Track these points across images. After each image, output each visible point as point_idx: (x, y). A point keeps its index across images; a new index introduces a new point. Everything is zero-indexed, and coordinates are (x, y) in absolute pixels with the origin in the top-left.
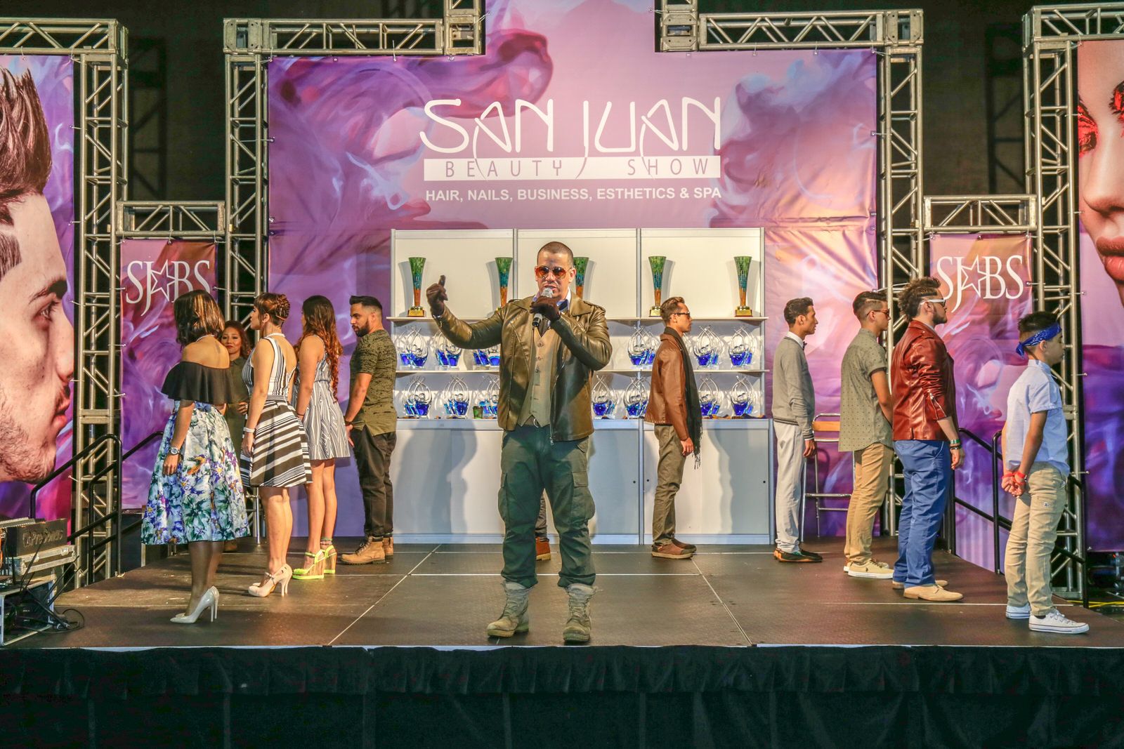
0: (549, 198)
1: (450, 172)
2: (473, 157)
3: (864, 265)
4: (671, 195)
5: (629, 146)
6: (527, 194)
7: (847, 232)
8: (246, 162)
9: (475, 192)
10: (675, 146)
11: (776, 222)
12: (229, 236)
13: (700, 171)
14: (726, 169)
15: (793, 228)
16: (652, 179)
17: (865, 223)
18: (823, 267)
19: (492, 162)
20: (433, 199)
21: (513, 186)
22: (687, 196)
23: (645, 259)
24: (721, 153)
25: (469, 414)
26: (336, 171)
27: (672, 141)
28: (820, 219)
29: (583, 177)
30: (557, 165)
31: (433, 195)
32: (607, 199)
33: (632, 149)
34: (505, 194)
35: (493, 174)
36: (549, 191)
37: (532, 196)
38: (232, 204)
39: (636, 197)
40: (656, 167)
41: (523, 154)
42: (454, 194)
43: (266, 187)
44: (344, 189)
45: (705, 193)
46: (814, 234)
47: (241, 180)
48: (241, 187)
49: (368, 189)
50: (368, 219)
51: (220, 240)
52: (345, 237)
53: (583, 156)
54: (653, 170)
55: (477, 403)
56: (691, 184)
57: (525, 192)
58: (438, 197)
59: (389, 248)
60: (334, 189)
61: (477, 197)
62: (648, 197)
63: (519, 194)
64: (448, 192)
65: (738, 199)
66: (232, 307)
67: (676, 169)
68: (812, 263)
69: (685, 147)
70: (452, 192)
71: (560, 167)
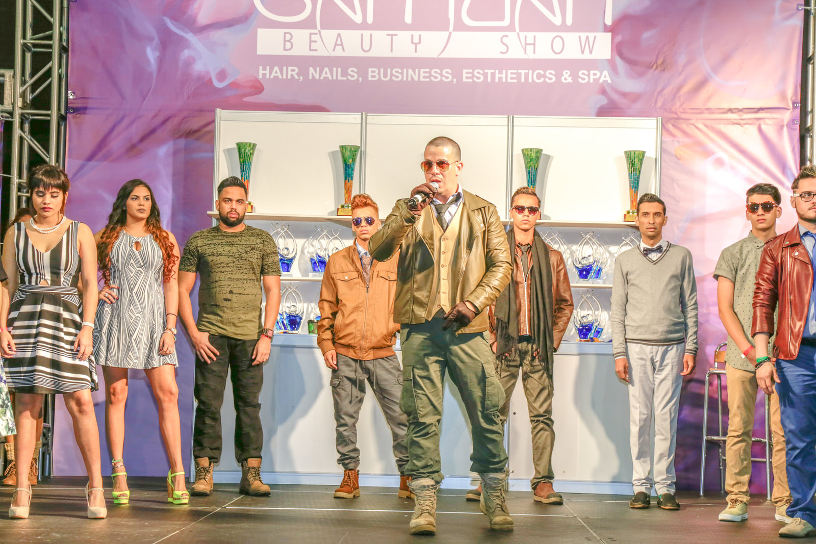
0: (405, 79)
1: (288, 45)
2: (316, 29)
3: (784, 167)
4: (551, 79)
5: (502, 18)
6: (379, 74)
7: (763, 127)
8: (41, 25)
9: (318, 69)
10: (557, 20)
11: (676, 113)
12: (18, 112)
13: (587, 50)
14: (618, 49)
15: (697, 119)
16: (529, 59)
17: (787, 116)
18: (733, 168)
19: (339, 35)
20: (268, 77)
21: (362, 63)
22: (570, 80)
23: (518, 152)
24: (613, 29)
25: (303, 329)
26: (151, 39)
27: (554, 13)
28: (730, 110)
29: (446, 55)
30: (416, 40)
31: (267, 72)
32: (474, 81)
33: (506, 22)
34: (353, 74)
35: (339, 48)
36: (405, 70)
37: (385, 76)
38: (23, 74)
39: (509, 80)
40: (534, 44)
41: (375, 26)
42: (292, 72)
43: (64, 56)
44: (161, 61)
45: (592, 77)
46: (724, 128)
47: (35, 46)
48: (35, 55)
49: (189, 62)
50: (189, 97)
51: (6, 117)
52: (160, 119)
53: (447, 29)
54: (530, 48)
55: (312, 317)
56: (574, 65)
57: (377, 71)
58: (273, 74)
59: (212, 133)
60: (148, 60)
61: (320, 75)
62: (523, 80)
63: (370, 74)
64: (285, 68)
65: (631, 85)
66: (19, 198)
67: (558, 48)
68: (720, 162)
69: (569, 22)
70: (290, 68)
71: (420, 43)
